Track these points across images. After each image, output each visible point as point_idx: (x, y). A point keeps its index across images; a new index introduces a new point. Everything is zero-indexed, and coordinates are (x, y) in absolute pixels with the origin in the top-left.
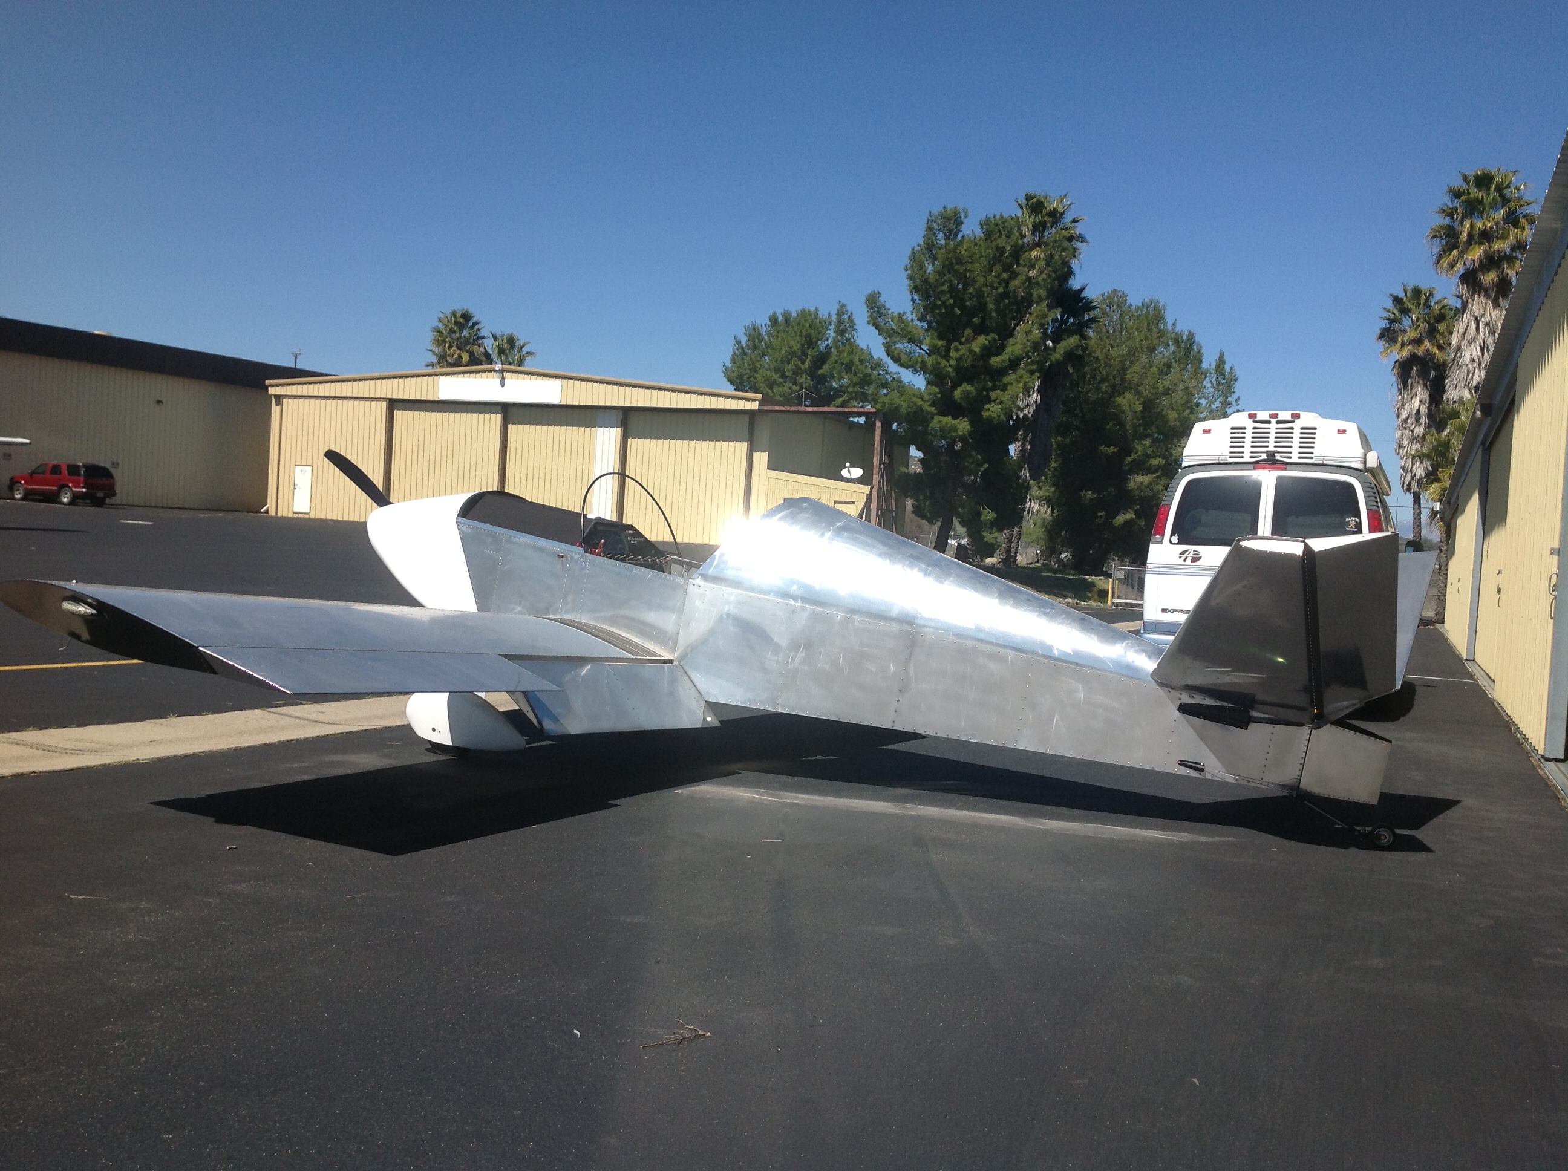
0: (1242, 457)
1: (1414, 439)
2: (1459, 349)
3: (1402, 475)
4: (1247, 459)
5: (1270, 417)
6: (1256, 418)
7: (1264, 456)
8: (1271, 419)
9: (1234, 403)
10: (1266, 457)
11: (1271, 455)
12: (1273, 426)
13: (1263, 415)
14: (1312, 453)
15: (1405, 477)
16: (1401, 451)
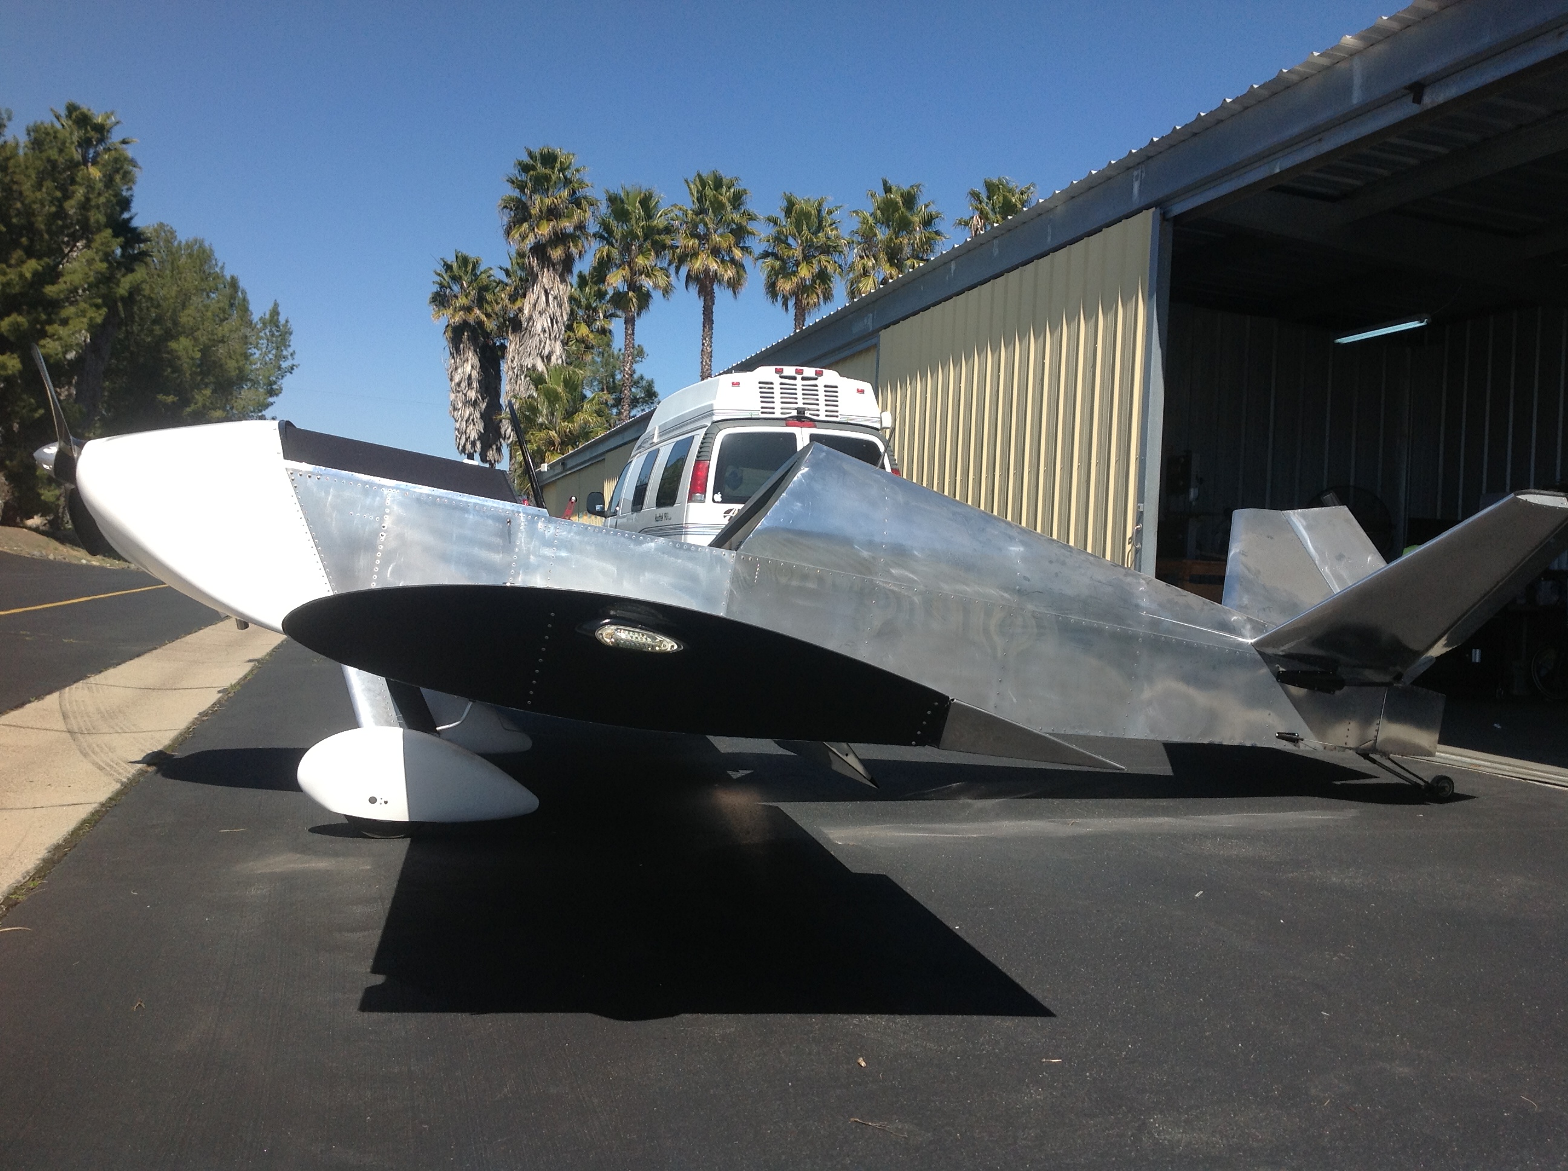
0: (773, 413)
1: (467, 402)
2: (530, 318)
3: (457, 436)
4: (778, 415)
5: (796, 373)
6: (782, 372)
7: (794, 413)
8: (797, 375)
9: (289, 357)
10: (796, 414)
11: (801, 411)
12: (799, 382)
13: (789, 370)
14: (837, 412)
15: (460, 439)
16: (456, 413)
